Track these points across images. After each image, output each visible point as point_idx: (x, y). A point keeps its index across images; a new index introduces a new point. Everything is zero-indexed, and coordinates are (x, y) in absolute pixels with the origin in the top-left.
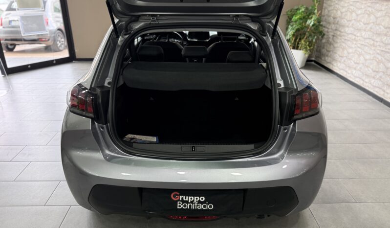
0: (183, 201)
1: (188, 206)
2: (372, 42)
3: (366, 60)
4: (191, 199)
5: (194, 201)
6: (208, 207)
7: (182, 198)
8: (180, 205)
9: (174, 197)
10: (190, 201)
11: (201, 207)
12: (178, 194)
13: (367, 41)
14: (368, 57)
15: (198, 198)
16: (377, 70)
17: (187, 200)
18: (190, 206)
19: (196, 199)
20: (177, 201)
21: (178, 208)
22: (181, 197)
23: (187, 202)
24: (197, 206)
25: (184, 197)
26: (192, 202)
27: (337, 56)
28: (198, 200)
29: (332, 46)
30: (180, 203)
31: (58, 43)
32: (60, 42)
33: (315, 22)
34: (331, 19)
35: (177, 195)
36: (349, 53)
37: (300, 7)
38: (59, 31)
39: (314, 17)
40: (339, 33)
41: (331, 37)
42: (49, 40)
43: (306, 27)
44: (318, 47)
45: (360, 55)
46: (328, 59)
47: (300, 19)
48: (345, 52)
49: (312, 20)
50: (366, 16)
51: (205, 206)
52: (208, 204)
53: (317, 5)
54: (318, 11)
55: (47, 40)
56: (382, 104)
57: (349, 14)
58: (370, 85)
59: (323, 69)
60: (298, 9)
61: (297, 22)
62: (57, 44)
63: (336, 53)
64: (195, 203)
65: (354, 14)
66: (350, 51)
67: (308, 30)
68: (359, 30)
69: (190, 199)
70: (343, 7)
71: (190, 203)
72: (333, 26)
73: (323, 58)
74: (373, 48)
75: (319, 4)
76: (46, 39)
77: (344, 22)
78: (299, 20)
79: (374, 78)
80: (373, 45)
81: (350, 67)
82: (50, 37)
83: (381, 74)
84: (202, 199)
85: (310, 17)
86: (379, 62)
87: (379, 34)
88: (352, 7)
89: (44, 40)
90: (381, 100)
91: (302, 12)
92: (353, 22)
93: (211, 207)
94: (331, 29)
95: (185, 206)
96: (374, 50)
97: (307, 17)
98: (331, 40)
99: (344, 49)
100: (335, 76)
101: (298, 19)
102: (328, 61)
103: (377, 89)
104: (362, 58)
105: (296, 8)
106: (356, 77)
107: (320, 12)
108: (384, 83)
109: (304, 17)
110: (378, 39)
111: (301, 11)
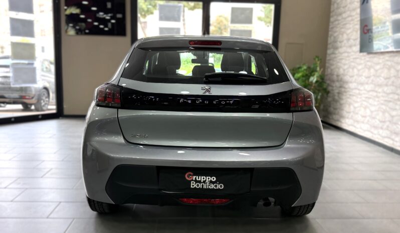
0: (196, 181)
1: (200, 186)
2: (375, 94)
3: (372, 112)
4: (204, 178)
5: (206, 180)
6: (219, 187)
7: (196, 178)
8: (193, 185)
9: (188, 177)
10: (202, 181)
11: (212, 186)
12: (192, 174)
13: (371, 93)
14: (373, 109)
15: (210, 178)
16: (384, 120)
17: (200, 179)
18: (203, 185)
19: (208, 179)
20: (190, 181)
21: (192, 187)
22: (194, 177)
23: (200, 182)
24: (209, 185)
25: (197, 177)
26: (204, 182)
27: (344, 113)
28: (210, 180)
29: (338, 104)
30: (193, 183)
31: (42, 101)
32: (44, 102)
33: (319, 79)
34: (335, 77)
35: (190, 175)
36: (355, 108)
37: (302, 66)
38: (44, 90)
39: (317, 74)
40: (343, 90)
41: (337, 95)
42: (33, 98)
43: (309, 85)
44: (324, 106)
45: (365, 108)
46: (335, 117)
47: (303, 76)
48: (352, 107)
49: (315, 76)
50: (367, 70)
51: (216, 186)
52: (219, 184)
53: (318, 63)
54: (320, 69)
55: (31, 98)
56: (393, 154)
57: (351, 70)
58: (379, 137)
59: (332, 128)
60: (300, 68)
61: (300, 80)
62: (41, 103)
63: (342, 110)
64: (207, 183)
65: (355, 70)
66: (356, 105)
67: (312, 88)
68: (362, 84)
69: (202, 178)
70: (345, 64)
71: (202, 183)
72: (337, 84)
73: (331, 117)
74: (377, 99)
75: (321, 62)
76: (29, 96)
77: (347, 78)
78: (301, 78)
79: (382, 128)
80: (377, 97)
81: (358, 122)
82: (35, 95)
83: (388, 123)
84: (213, 179)
85: (313, 74)
86: (384, 112)
87: (380, 86)
88: (353, 64)
89: (27, 97)
90: (392, 150)
91: (305, 70)
92: (355, 77)
93: (221, 186)
94: (336, 86)
95: (198, 185)
96: (378, 101)
97: (309, 75)
98: (336, 97)
99: (350, 104)
100: (345, 133)
101: (300, 76)
102: (336, 119)
103: (386, 140)
104: (368, 111)
105: (298, 66)
106: (365, 131)
107: (322, 70)
108: (391, 132)
109: (307, 75)
110: (380, 90)
111: (303, 69)
